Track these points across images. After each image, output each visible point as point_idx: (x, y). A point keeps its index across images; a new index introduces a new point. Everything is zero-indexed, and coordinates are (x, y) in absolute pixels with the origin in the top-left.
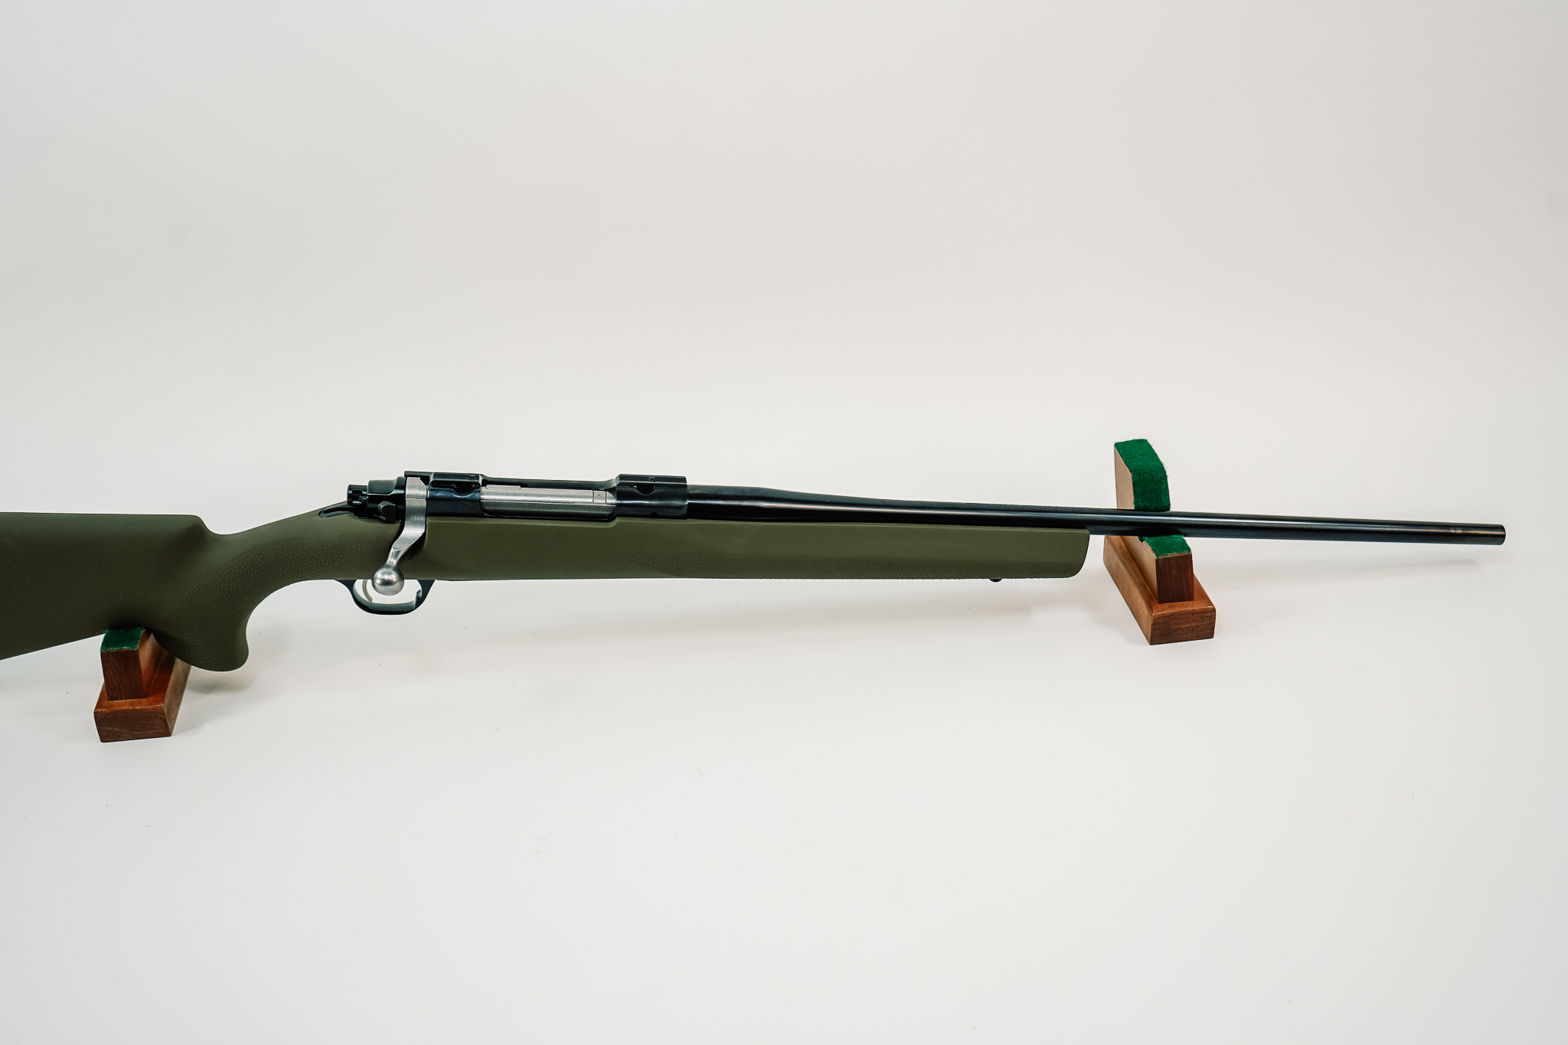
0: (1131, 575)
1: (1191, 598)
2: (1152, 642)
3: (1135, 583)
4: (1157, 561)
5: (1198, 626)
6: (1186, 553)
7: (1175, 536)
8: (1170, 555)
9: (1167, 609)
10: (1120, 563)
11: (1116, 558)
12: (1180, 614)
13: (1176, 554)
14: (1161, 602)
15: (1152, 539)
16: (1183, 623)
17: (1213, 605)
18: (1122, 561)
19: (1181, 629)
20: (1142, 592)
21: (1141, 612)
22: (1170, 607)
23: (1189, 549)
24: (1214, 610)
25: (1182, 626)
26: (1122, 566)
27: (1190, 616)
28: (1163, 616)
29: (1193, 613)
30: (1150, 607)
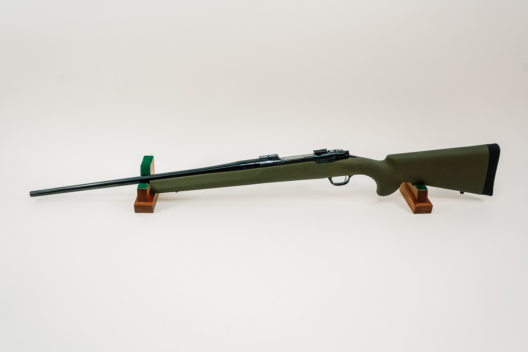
0: (409, 194)
1: (426, 202)
2: (415, 213)
3: (410, 197)
4: (418, 191)
5: (427, 210)
6: (426, 190)
7: (423, 185)
8: (422, 190)
9: (419, 205)
10: (406, 191)
11: (404, 189)
12: (423, 206)
13: (423, 190)
14: (418, 203)
15: (417, 185)
16: (424, 209)
17: (432, 204)
18: (406, 190)
19: (423, 210)
20: (412, 200)
21: (412, 205)
22: (421, 204)
23: (427, 189)
24: (432, 206)
25: (423, 209)
26: (406, 192)
27: (426, 207)
28: (419, 206)
29: (427, 206)
30: (415, 204)
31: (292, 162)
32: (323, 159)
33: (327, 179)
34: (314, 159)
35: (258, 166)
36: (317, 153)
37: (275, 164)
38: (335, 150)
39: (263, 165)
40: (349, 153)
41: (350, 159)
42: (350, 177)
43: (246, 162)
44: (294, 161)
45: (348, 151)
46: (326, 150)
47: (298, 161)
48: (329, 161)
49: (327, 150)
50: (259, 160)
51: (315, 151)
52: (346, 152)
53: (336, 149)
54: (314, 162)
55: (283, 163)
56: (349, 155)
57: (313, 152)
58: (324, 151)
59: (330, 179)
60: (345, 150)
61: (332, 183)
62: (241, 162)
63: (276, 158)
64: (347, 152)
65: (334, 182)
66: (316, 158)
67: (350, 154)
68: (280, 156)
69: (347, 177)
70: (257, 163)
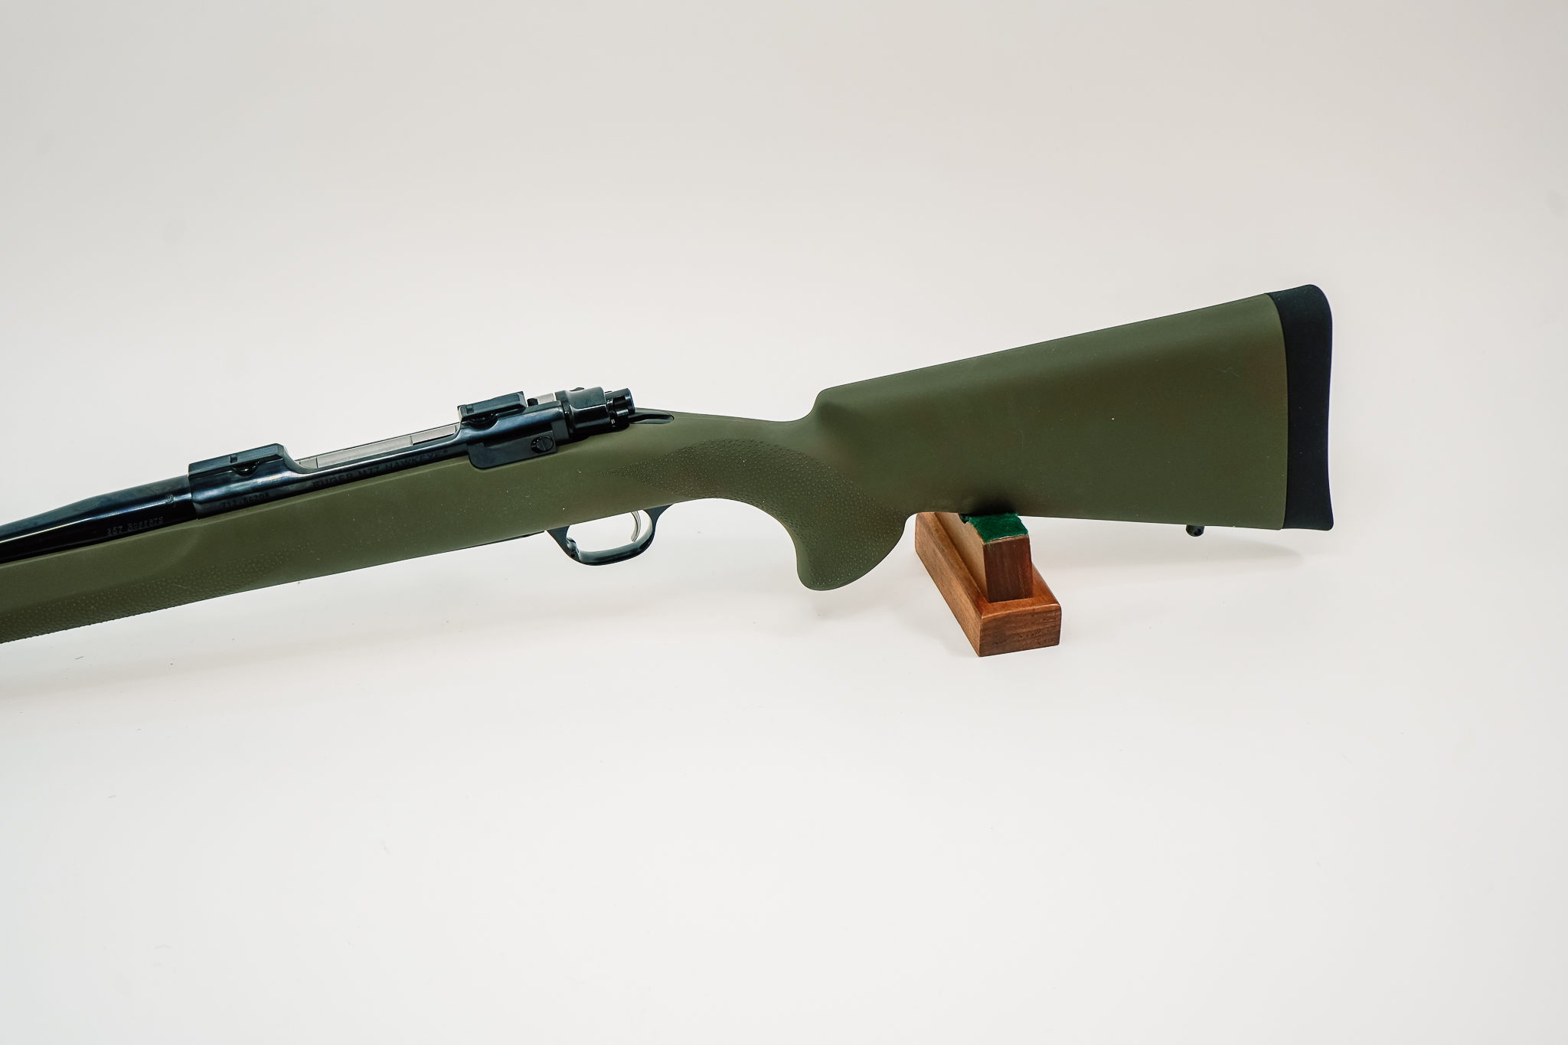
0: (952, 566)
1: (1029, 594)
2: (982, 652)
3: (958, 576)
4: (985, 548)
5: (1039, 631)
6: (1020, 536)
7: (1007, 515)
8: (1001, 540)
9: (999, 611)
10: (937, 551)
11: (933, 545)
12: (1017, 615)
13: (1008, 538)
14: (991, 601)
15: (978, 520)
16: (1021, 627)
17: (1057, 602)
18: (939, 549)
19: (1018, 634)
20: (966, 588)
21: (967, 614)
22: (1003, 607)
23: (1025, 531)
24: (1059, 609)
25: (1019, 631)
26: (940, 555)
27: (1029, 617)
28: (995, 619)
29: (1033, 613)
30: (979, 608)
31: (355, 473)
32: (505, 444)
33: (543, 541)
34: (464, 447)
35: (185, 512)
36: (475, 417)
37: (271, 493)
38: (562, 397)
39: (208, 506)
40: (630, 402)
41: (638, 429)
42: (654, 515)
43: (123, 500)
44: (362, 470)
45: (627, 392)
46: (517, 396)
47: (382, 467)
48: (538, 452)
49: (527, 397)
50: (187, 484)
51: (462, 408)
52: (615, 400)
53: (568, 387)
54: (464, 462)
55: (309, 484)
56: (632, 411)
57: (456, 418)
58: (512, 406)
59: (560, 536)
60: (611, 386)
61: (573, 553)
62: (97, 505)
63: (275, 459)
64: (622, 399)
65: (582, 547)
66: (471, 441)
67: (637, 404)
68: (294, 454)
69: (644, 517)
70: (176, 499)
